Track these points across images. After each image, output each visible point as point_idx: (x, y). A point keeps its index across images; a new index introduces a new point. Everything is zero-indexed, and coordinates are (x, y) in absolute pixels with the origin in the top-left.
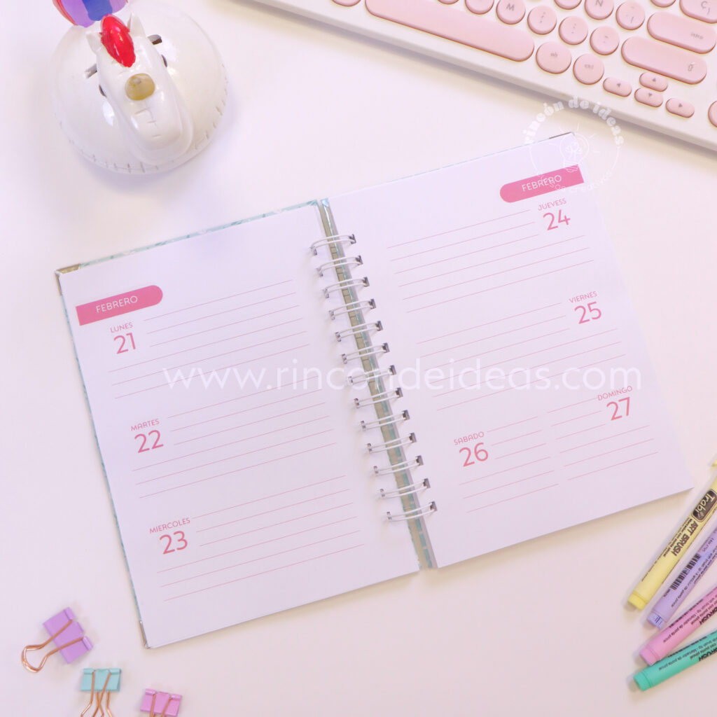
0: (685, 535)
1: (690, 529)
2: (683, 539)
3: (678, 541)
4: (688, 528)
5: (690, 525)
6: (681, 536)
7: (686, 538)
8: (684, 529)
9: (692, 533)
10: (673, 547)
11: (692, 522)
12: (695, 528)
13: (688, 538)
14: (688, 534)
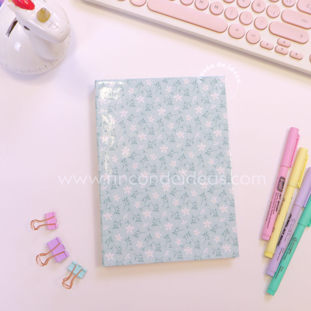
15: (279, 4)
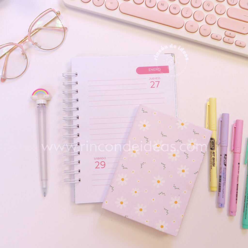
0: (213, 158)
1: (213, 155)
2: (213, 159)
3: (212, 161)
4: (212, 155)
5: (212, 154)
6: (212, 159)
7: (214, 159)
8: (211, 156)
9: (214, 156)
10: (212, 164)
11: (212, 152)
12: (214, 154)
13: (214, 158)
14: (213, 157)
15: (225, 3)
